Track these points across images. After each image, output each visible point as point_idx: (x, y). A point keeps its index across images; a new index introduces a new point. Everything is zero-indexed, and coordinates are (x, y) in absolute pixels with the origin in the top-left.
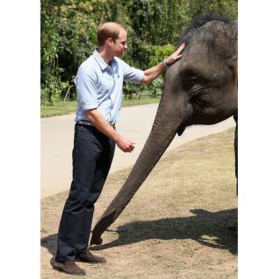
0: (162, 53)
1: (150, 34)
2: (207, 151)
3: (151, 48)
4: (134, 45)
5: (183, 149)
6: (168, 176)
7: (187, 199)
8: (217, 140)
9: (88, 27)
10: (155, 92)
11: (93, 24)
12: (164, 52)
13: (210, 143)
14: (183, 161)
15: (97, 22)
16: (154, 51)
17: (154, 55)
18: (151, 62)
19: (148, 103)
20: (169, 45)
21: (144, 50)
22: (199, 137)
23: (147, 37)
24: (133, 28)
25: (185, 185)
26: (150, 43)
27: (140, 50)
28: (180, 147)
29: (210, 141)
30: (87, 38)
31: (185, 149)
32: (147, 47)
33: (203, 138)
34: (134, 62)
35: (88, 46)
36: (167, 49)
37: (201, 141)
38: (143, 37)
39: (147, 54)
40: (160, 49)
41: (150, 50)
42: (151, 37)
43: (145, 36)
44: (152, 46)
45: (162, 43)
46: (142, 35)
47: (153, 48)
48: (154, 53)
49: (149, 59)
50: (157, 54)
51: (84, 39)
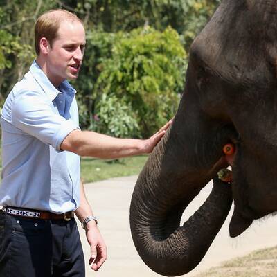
0: (129, 49)
3: (102, 39)
8: (273, 265)
12: (134, 47)
16: (109, 46)
18: (103, 75)
19: (100, 178)
20: (147, 27)
23: (91, 10)
26: (101, 27)
29: (253, 269)
33: (240, 262)
36: (142, 39)
37: (233, 270)
38: (82, 11)
39: (93, 53)
40: (123, 41)
41: (99, 44)
42: (102, 9)
43: (85, 10)
44: (104, 34)
45: (129, 25)
46: (79, 5)
47: (107, 39)
48: (110, 52)
49: (99, 67)
50: (117, 52)
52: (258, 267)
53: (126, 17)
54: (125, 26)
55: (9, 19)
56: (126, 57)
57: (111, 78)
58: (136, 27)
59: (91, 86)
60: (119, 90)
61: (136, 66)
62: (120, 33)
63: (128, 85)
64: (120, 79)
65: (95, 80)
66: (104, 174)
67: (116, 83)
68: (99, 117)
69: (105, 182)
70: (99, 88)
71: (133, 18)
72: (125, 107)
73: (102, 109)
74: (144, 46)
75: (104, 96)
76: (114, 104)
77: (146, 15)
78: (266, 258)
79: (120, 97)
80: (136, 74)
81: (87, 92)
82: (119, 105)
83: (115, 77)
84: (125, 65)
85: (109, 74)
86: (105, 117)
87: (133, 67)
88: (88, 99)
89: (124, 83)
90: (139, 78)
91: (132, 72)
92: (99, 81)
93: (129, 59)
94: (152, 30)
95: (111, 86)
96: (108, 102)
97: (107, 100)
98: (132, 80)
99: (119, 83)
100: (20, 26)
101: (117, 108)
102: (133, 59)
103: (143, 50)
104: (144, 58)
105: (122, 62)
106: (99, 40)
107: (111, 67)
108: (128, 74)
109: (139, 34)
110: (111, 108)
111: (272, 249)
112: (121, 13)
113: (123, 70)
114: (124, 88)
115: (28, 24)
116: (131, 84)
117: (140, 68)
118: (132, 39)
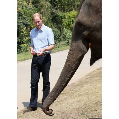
1: (62, 5)
3: (63, 14)
4: (52, 13)
5: (88, 77)
6: (80, 95)
7: (92, 109)
9: (23, 6)
10: (68, 42)
11: (25, 3)
12: (71, 16)
14: (89, 84)
15: (28, 2)
17: (65, 18)
18: (64, 23)
20: (74, 11)
21: (58, 16)
23: (60, 7)
24: (51, 3)
25: (91, 100)
26: (62, 11)
27: (56, 16)
28: (87, 76)
30: (23, 13)
31: (90, 77)
32: (60, 14)
34: (54, 24)
35: (24, 18)
38: (57, 8)
39: (61, 18)
41: (62, 16)
42: (62, 7)
43: (58, 7)
44: (63, 13)
46: (56, 6)
47: (64, 14)
48: (65, 17)
49: (62, 21)
50: (67, 17)
51: (21, 14)
53: (69, 8)
54: (68, 11)
55: (39, 11)
56: (69, 18)
58: (71, 11)
59: (61, 26)
60: (68, 27)
62: (67, 13)
65: (62, 25)
66: (66, 48)
67: (67, 25)
69: (66, 50)
71: (70, 8)
72: (70, 31)
73: (64, 32)
74: (74, 15)
75: (64, 28)
76: (67, 30)
77: (74, 8)
79: (68, 29)
80: (71, 23)
81: (60, 28)
82: (68, 30)
84: (69, 20)
85: (65, 23)
86: (65, 34)
88: (61, 30)
90: (72, 23)
91: (71, 22)
92: (63, 25)
96: (65, 30)
99: (68, 25)
100: (42, 12)
101: (68, 32)
102: (71, 19)
103: (73, 16)
104: (73, 18)
109: (72, 12)
110: (66, 32)
112: (67, 7)
114: (69, 26)
116: (71, 25)
117: (73, 21)
118: (70, 14)
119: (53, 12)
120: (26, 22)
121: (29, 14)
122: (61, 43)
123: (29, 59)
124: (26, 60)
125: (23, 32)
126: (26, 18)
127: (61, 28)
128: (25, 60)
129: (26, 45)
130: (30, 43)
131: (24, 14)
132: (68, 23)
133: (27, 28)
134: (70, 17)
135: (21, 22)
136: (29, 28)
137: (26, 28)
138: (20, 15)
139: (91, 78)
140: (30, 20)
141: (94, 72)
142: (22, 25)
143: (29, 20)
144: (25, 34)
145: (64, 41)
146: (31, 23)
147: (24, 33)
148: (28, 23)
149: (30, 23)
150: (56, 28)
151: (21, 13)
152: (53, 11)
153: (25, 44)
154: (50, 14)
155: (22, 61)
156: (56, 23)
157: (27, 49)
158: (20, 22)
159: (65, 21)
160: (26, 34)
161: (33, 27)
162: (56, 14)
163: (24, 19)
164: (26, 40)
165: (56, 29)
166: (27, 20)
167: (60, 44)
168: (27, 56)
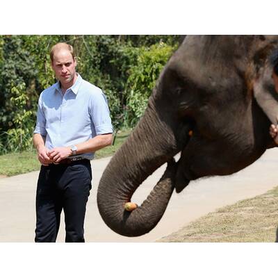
0: (149, 59)
2: (236, 231)
3: (130, 51)
4: (101, 47)
5: (192, 230)
8: (253, 211)
12: (153, 57)
13: (240, 217)
16: (135, 56)
17: (135, 63)
18: (131, 77)
21: (119, 55)
22: (221, 206)
26: (130, 43)
27: (111, 56)
28: (189, 227)
30: (19, 43)
31: (198, 230)
33: (229, 209)
35: (21, 56)
36: (158, 52)
37: (224, 214)
39: (125, 62)
40: (145, 53)
41: (128, 55)
44: (132, 48)
45: (149, 41)
47: (133, 52)
48: (136, 61)
49: (128, 71)
50: (141, 61)
51: (12, 44)
52: (242, 213)
54: (146, 42)
55: (64, 38)
56: (147, 64)
57: (137, 80)
58: (154, 43)
59: (123, 85)
60: (143, 87)
61: (154, 70)
62: (143, 47)
63: (149, 84)
64: (143, 80)
65: (125, 81)
67: (140, 83)
68: (129, 107)
70: (129, 87)
72: (147, 100)
73: (130, 101)
74: (160, 56)
75: (132, 92)
76: (139, 98)
78: (248, 206)
79: (143, 92)
80: (153, 76)
81: (120, 89)
82: (143, 98)
83: (140, 78)
84: (146, 70)
85: (135, 77)
86: (133, 107)
87: (152, 71)
88: (121, 94)
89: (146, 83)
90: (156, 79)
92: (128, 81)
93: (149, 66)
94: (165, 45)
95: (137, 85)
96: (134, 96)
97: (134, 95)
98: (152, 81)
99: (143, 83)
100: (72, 42)
101: (141, 101)
102: (152, 66)
103: (159, 59)
104: (160, 65)
105: (145, 68)
106: (128, 52)
107: (136, 71)
108: (149, 76)
109: (156, 48)
110: (137, 101)
111: (252, 199)
113: (145, 74)
114: (146, 86)
115: (78, 41)
116: (151, 83)
117: (157, 72)
118: (151, 52)
119: (104, 43)
120: (25, 68)
121: (35, 45)
122: (119, 132)
123: (29, 171)
124: (20, 173)
125: (15, 95)
126: (27, 56)
127: (123, 89)
128: (16, 174)
129: (23, 132)
130: (33, 128)
131: (23, 44)
132: (143, 77)
133: (27, 86)
134: (150, 59)
135: (12, 68)
136: (33, 86)
137: (24, 84)
138: (9, 48)
139: (200, 235)
140: (38, 63)
141: (210, 220)
142: (15, 76)
143: (34, 64)
144: (23, 100)
145: (129, 125)
146: (41, 71)
147: (20, 97)
148: (31, 71)
149: (37, 72)
150: (108, 88)
151: (13, 41)
152: (103, 40)
153: (20, 130)
154: (94, 49)
155: (9, 176)
156: (109, 75)
157: (24, 143)
158: (9, 69)
159: (137, 72)
160: (24, 102)
161: (44, 82)
162: (110, 50)
163: (21, 60)
164: (23, 117)
165: (111, 92)
166: (28, 61)
167: (118, 135)
168: (25, 162)
